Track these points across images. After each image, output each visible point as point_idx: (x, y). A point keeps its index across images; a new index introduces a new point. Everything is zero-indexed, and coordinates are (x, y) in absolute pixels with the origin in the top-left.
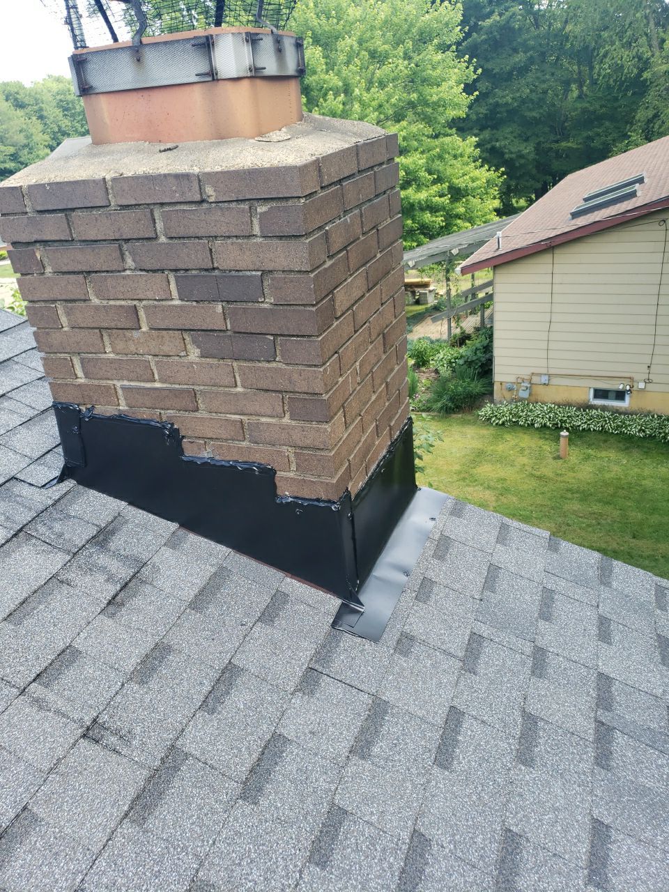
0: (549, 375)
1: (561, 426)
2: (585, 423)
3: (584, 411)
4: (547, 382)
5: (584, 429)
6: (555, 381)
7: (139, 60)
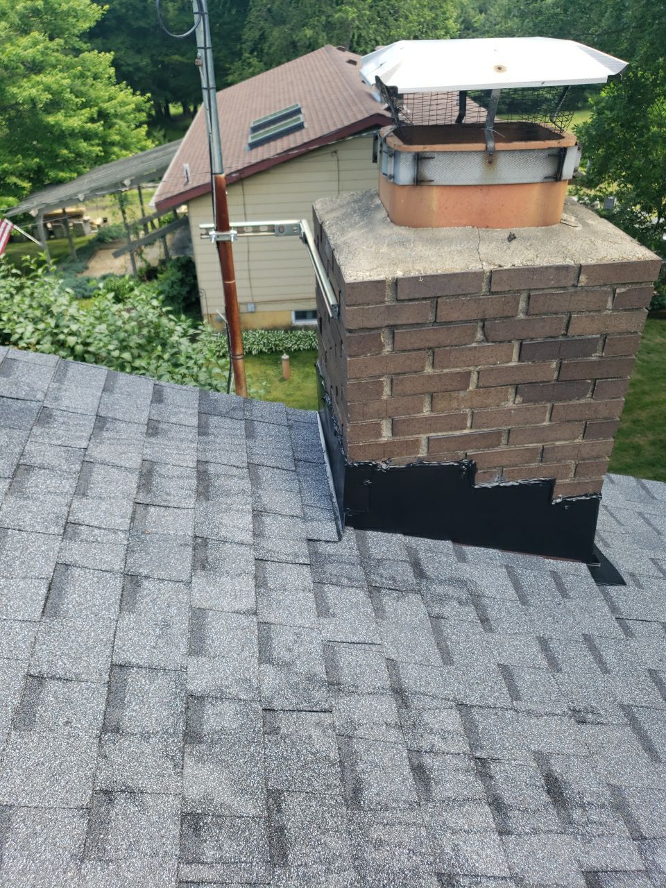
0: (255, 303)
1: (276, 350)
2: (295, 343)
3: (291, 333)
4: (253, 310)
5: (295, 350)
6: (260, 308)
7: (490, 162)
